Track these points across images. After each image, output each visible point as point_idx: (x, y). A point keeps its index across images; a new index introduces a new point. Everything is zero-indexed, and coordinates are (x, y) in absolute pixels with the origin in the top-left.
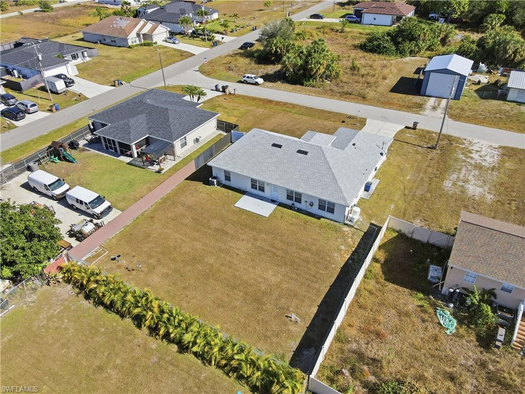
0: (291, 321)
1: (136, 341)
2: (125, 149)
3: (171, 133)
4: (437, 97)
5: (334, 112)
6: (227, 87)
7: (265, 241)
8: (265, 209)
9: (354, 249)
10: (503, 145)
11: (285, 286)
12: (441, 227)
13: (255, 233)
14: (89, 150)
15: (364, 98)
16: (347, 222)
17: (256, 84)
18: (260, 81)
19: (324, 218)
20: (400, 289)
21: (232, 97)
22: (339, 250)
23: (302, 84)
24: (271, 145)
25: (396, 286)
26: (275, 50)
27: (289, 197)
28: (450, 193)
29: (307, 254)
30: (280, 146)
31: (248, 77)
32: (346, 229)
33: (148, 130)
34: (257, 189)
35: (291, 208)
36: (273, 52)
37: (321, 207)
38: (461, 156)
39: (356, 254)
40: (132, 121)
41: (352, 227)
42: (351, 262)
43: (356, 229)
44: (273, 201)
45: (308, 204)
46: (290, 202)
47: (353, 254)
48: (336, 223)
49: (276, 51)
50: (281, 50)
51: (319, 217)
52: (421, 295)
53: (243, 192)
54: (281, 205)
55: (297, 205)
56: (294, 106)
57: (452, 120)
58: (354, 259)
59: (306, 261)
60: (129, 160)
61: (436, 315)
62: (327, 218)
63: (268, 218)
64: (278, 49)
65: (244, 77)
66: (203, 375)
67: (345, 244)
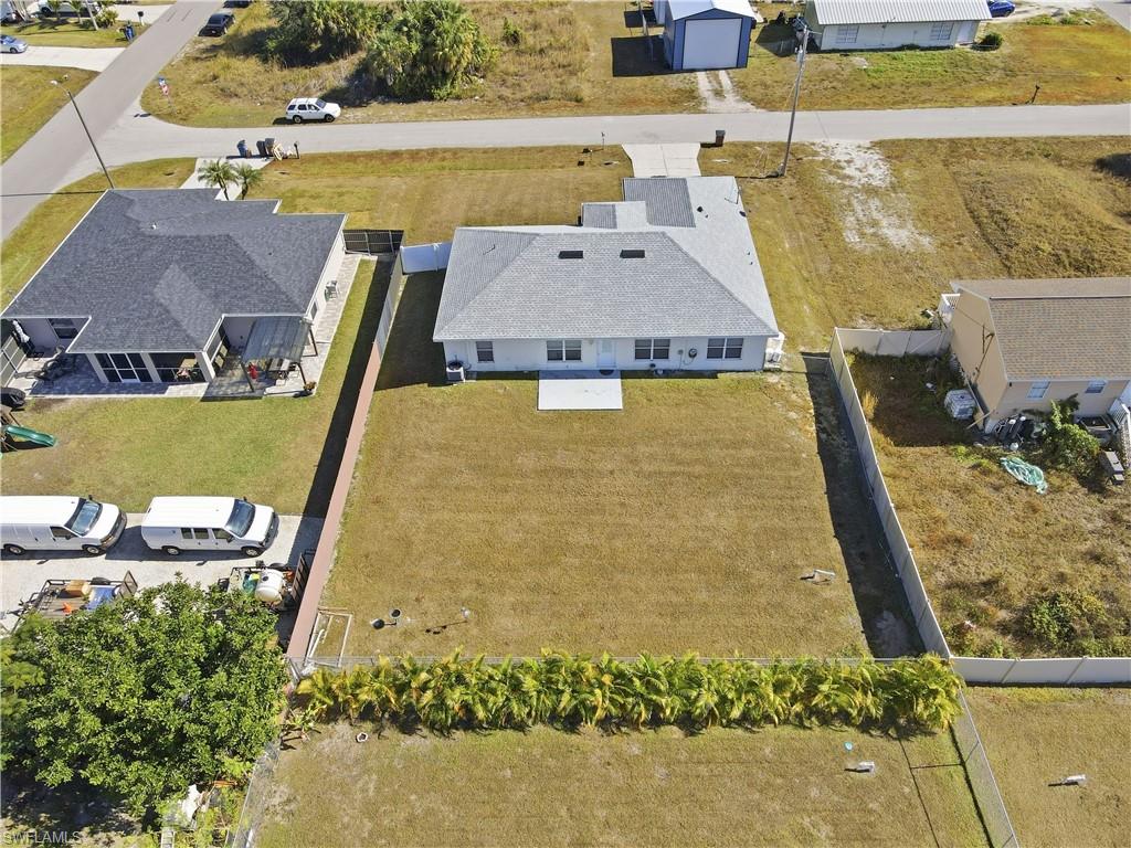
0: (816, 583)
1: (593, 759)
2: (169, 369)
3: (284, 293)
4: (706, 70)
5: (548, 148)
6: (270, 142)
7: (652, 457)
8: (606, 395)
9: (812, 411)
10: (876, 140)
11: (754, 526)
12: (900, 320)
13: (624, 450)
14: (62, 400)
15: (577, 101)
16: (767, 365)
17: (328, 119)
18: (332, 108)
19: (721, 371)
20: (927, 450)
21: (296, 163)
22: (793, 422)
23: (431, 98)
24: (556, 257)
25: (918, 449)
26: (322, 26)
27: (641, 353)
28: (867, 252)
29: (748, 452)
30: (579, 255)
31: (302, 107)
32: (773, 379)
33: (214, 302)
34: (566, 359)
35: (650, 374)
36: (319, 31)
37: (714, 353)
38: (832, 179)
39: (821, 418)
40: (160, 293)
41: (780, 371)
42: (824, 436)
43: (789, 372)
44: (606, 373)
45: (685, 357)
46: (644, 364)
47: (818, 422)
48: (749, 375)
49: (327, 29)
50: (338, 23)
51: (713, 374)
52: (962, 449)
53: (534, 375)
54: (625, 374)
55: (661, 364)
56: (456, 153)
57: (763, 110)
58: (825, 428)
59: (753, 464)
60: (199, 390)
61: (1005, 471)
62: (727, 371)
63: (625, 410)
64: (331, 24)
65: (292, 107)
66: (767, 751)
67: (792, 406)
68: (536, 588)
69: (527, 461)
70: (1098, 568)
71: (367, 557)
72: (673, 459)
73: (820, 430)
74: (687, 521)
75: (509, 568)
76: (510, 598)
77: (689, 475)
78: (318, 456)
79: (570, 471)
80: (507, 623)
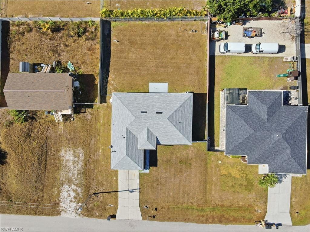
3: (234, 111)
7: (144, 70)
9: (108, 83)
11: (126, 54)
20: (88, 73)
21: (255, 218)
22: (113, 80)
24: (163, 113)
28: (80, 148)
29: (124, 71)
30: (157, 113)
38: (79, 191)
42: (107, 76)
47: (107, 80)
52: (80, 73)
59: (123, 69)
61: (74, 67)
63: (148, 82)
67: (112, 85)
68: (167, 40)
69: (170, 70)
70: (67, 44)
71: (200, 47)
72: (139, 70)
73: (108, 78)
74: (138, 56)
75: (173, 44)
76: (172, 37)
77: (136, 66)
78: (216, 72)
79: (161, 67)
80: (172, 32)
